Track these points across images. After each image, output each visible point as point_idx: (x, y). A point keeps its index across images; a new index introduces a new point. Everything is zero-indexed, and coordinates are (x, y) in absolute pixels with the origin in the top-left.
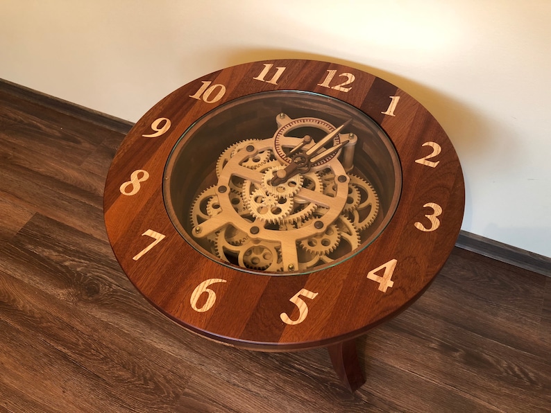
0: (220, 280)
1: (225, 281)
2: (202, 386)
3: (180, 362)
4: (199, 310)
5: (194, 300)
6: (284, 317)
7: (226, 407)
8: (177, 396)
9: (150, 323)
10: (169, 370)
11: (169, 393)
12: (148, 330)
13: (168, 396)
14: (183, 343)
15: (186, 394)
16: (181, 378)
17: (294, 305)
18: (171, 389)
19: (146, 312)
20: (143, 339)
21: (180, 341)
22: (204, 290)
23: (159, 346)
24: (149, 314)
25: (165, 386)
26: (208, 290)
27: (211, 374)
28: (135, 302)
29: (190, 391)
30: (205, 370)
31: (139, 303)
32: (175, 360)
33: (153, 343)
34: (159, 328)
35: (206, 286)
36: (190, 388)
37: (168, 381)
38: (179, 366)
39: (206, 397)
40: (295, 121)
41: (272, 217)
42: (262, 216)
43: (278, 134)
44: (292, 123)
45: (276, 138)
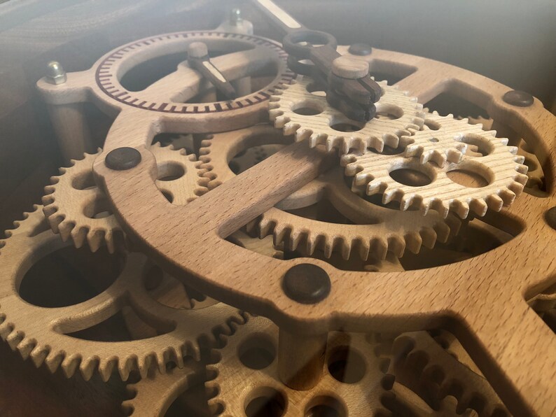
40: (100, 68)
41: (502, 163)
42: (500, 185)
43: (115, 98)
44: (98, 72)
45: (130, 104)
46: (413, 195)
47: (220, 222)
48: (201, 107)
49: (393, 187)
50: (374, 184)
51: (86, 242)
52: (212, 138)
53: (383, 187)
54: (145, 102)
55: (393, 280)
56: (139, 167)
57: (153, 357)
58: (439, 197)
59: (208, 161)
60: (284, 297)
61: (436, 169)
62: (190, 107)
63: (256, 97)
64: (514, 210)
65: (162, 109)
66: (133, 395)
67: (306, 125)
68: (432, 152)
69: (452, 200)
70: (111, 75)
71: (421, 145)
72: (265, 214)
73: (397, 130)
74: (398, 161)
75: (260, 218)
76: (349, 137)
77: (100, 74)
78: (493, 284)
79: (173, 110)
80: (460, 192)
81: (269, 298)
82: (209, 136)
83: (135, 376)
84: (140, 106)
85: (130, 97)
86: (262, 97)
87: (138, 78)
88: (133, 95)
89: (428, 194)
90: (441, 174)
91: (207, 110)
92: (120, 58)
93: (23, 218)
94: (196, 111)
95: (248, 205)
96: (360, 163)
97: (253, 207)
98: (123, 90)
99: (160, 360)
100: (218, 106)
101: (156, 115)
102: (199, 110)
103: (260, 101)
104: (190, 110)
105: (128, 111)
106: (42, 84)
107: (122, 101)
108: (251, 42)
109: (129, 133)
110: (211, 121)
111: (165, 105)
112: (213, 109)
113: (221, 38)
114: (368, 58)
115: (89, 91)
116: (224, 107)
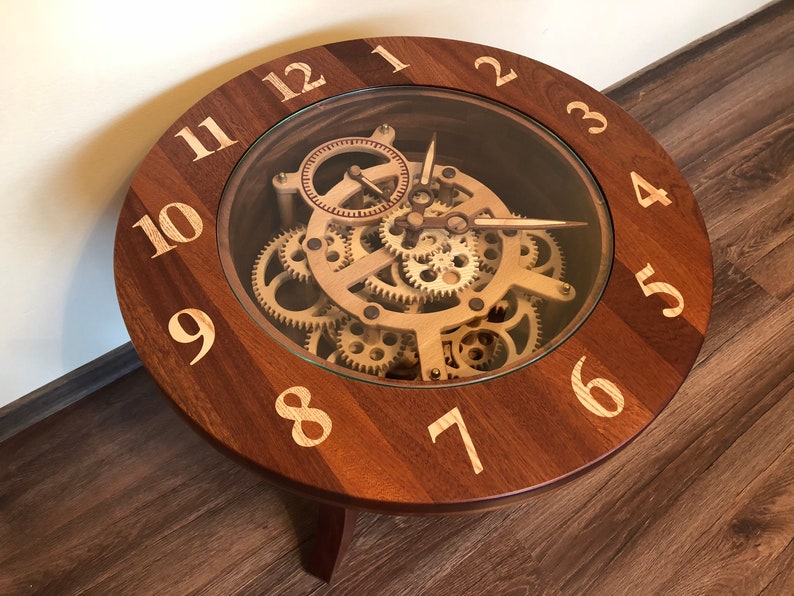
0: (580, 363)
1: (583, 358)
2: (537, 528)
3: (488, 546)
4: (620, 409)
5: (600, 410)
6: (668, 313)
7: (580, 510)
8: (536, 571)
9: (400, 569)
10: (494, 568)
11: (528, 583)
12: (412, 577)
13: (532, 585)
14: (460, 531)
15: (540, 558)
16: (512, 554)
17: (655, 296)
18: (524, 576)
19: (378, 568)
20: (424, 590)
21: (456, 533)
22: (587, 390)
23: (448, 568)
24: (384, 564)
25: (515, 584)
26: (590, 385)
27: (525, 510)
28: (348, 580)
29: (538, 550)
30: (516, 516)
31: (355, 575)
32: (482, 553)
33: (438, 576)
34: (416, 557)
35: (581, 385)
36: (532, 548)
37: (509, 577)
38: (493, 551)
39: (555, 531)
40: (303, 171)
41: (468, 272)
42: (461, 284)
43: (311, 199)
44: (303, 175)
45: (318, 205)
46: (425, 286)
47: (348, 283)
48: (352, 212)
49: (419, 281)
50: (411, 280)
51: (297, 278)
53: (415, 281)
54: (325, 205)
56: (321, 249)
58: (434, 288)
59: (350, 244)
60: (363, 316)
61: (439, 273)
62: (347, 211)
64: (459, 295)
65: (332, 213)
67: (391, 241)
68: (438, 266)
69: (439, 290)
70: (309, 179)
71: (435, 262)
72: (369, 278)
73: (426, 252)
74: (425, 267)
75: (366, 280)
76: (405, 252)
77: (304, 177)
79: (338, 214)
80: (444, 287)
81: (359, 316)
84: (323, 208)
85: (318, 200)
87: (325, 180)
88: (320, 199)
89: (431, 286)
90: (439, 277)
91: (354, 216)
92: (314, 162)
94: (349, 216)
95: (361, 276)
96: (409, 268)
98: (315, 193)
99: (321, 326)
100: (359, 213)
101: (330, 217)
102: (351, 215)
103: (381, 211)
104: (346, 214)
105: (317, 211)
106: (275, 182)
107: (314, 203)
108: (389, 155)
109: (317, 227)
110: (355, 222)
111: (335, 209)
112: (357, 215)
113: (372, 147)
114: (450, 181)
115: (298, 191)
116: (362, 214)
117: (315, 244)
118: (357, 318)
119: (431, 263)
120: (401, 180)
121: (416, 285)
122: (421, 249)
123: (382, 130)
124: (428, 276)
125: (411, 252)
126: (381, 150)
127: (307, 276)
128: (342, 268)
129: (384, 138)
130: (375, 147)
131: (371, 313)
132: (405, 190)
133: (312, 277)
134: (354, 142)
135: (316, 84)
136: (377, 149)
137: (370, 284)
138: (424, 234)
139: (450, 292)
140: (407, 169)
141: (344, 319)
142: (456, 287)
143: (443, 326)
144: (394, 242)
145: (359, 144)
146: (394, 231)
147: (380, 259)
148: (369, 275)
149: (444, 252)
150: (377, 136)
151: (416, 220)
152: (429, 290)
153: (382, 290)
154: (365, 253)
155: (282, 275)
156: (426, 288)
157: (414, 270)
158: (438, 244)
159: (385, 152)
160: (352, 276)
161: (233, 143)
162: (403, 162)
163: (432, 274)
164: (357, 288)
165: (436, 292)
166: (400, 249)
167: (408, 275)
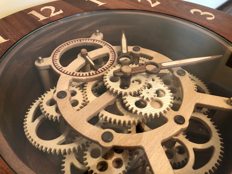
40: (53, 56)
41: (167, 99)
42: (164, 108)
43: (59, 70)
44: (53, 58)
45: (63, 72)
46: (140, 111)
47: (87, 117)
48: (84, 74)
49: (135, 108)
50: (130, 108)
51: (52, 119)
52: (87, 84)
53: (133, 108)
54: (68, 72)
55: (129, 136)
56: (66, 97)
57: (70, 149)
58: (147, 112)
59: (86, 92)
60: (102, 140)
61: (148, 102)
62: (81, 74)
63: (101, 70)
64: (166, 116)
65: (72, 75)
66: (65, 158)
67: (113, 86)
68: (147, 97)
69: (150, 113)
70: (57, 60)
71: (144, 95)
72: (100, 112)
73: (137, 89)
74: (138, 99)
75: (99, 113)
76: (124, 91)
77: (54, 59)
78: (154, 139)
79: (76, 76)
80: (153, 110)
81: (98, 141)
82: (87, 83)
83: (65, 153)
84: (66, 73)
85: (63, 69)
86: (103, 70)
87: (66, 59)
88: (64, 69)
89: (144, 111)
90: (149, 104)
91: (86, 75)
92: (60, 51)
93: (33, 105)
94: (83, 76)
95: (95, 111)
96: (127, 100)
97: (97, 112)
98: (61, 66)
99: (72, 150)
100: (89, 74)
101: (71, 77)
102: (84, 75)
103: (102, 71)
104: (81, 75)
105: (63, 76)
106: (37, 63)
107: (61, 71)
108: (102, 44)
109: (63, 84)
110: (87, 79)
111: (74, 73)
112: (88, 75)
113: (92, 42)
114: (138, 53)
115: (50, 66)
116: (91, 74)
117: (62, 95)
118: (97, 143)
119: (141, 95)
120: (111, 55)
121: (134, 111)
122: (134, 87)
123: (96, 34)
124: (140, 104)
125: (127, 91)
126: (97, 43)
127: (58, 117)
128: (81, 108)
129: (98, 38)
130: (94, 41)
131: (107, 137)
132: (114, 59)
133: (61, 117)
134: (82, 40)
135: (58, 13)
136: (95, 42)
137: (102, 116)
138: (133, 79)
139: (158, 114)
140: (113, 50)
141: (87, 143)
142: (162, 110)
143: (162, 139)
144: (115, 86)
145: (85, 41)
146: (113, 80)
147: (106, 99)
148: (100, 110)
149: (149, 88)
150: (93, 37)
151: (127, 69)
152: (143, 114)
153: (111, 119)
154: (95, 97)
155: (41, 117)
156: (141, 113)
157: (131, 101)
158: (143, 84)
159: (99, 43)
160: (89, 112)
161: (6, 41)
162: (110, 46)
163: (142, 103)
164: (94, 120)
165: (148, 115)
166: (120, 90)
167: (127, 105)
